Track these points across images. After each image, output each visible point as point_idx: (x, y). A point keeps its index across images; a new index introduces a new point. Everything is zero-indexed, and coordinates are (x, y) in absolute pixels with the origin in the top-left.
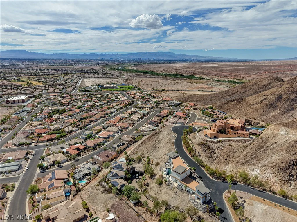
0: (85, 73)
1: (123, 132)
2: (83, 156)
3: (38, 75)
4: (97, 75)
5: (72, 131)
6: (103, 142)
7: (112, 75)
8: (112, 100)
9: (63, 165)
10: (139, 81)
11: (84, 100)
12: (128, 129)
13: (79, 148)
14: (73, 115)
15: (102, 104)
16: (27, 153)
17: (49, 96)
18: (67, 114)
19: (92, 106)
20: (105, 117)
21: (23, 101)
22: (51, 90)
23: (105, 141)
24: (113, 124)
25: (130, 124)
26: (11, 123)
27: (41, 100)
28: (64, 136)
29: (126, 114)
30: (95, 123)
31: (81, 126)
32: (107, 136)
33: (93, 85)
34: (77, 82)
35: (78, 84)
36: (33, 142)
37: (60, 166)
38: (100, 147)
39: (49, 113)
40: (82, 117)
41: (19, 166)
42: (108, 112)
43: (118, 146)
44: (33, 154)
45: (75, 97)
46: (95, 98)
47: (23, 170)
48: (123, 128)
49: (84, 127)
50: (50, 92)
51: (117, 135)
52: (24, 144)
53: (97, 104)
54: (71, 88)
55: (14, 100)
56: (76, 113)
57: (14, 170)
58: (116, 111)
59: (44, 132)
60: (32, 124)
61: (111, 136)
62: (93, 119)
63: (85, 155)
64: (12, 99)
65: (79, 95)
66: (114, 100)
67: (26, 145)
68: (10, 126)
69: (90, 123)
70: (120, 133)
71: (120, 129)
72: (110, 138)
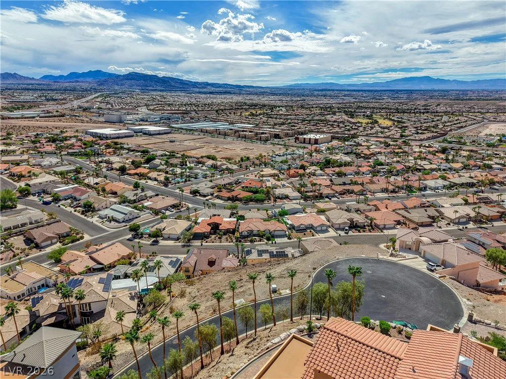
1: (358, 234)
5: (287, 197)
6: (276, 233)
8: (485, 165)
9: (162, 243)
11: (416, 155)
12: (385, 231)
13: (221, 224)
14: (345, 175)
15: (440, 169)
16: (173, 205)
17: (367, 141)
18: (337, 170)
19: (410, 167)
20: (396, 192)
21: (316, 142)
22: (388, 134)
23: (283, 233)
24: (377, 209)
25: (407, 223)
26: (244, 164)
27: (342, 145)
28: (259, 200)
29: (452, 199)
30: (354, 197)
31: (312, 194)
32: (301, 226)
33: (491, 135)
34: (462, 127)
35: (462, 130)
36: (212, 195)
37: (156, 242)
38: (255, 242)
39: (312, 163)
40: (351, 180)
41: (131, 217)
42: (416, 184)
43: (260, 253)
44: (182, 209)
45: (406, 149)
46: (443, 156)
47: (126, 226)
48: (371, 223)
49: (317, 197)
50: (382, 136)
51: (332, 233)
52: (199, 193)
53: (427, 167)
54: (430, 135)
55: (305, 138)
56: (357, 173)
57: (118, 220)
58: (444, 187)
59: (251, 186)
60: (262, 171)
61: (314, 230)
62: (357, 188)
63: (213, 242)
64: (305, 136)
65: (420, 146)
66: (490, 167)
67: (201, 195)
68: (235, 167)
69: (342, 193)
70: (345, 233)
71: (356, 223)
72: (303, 233)
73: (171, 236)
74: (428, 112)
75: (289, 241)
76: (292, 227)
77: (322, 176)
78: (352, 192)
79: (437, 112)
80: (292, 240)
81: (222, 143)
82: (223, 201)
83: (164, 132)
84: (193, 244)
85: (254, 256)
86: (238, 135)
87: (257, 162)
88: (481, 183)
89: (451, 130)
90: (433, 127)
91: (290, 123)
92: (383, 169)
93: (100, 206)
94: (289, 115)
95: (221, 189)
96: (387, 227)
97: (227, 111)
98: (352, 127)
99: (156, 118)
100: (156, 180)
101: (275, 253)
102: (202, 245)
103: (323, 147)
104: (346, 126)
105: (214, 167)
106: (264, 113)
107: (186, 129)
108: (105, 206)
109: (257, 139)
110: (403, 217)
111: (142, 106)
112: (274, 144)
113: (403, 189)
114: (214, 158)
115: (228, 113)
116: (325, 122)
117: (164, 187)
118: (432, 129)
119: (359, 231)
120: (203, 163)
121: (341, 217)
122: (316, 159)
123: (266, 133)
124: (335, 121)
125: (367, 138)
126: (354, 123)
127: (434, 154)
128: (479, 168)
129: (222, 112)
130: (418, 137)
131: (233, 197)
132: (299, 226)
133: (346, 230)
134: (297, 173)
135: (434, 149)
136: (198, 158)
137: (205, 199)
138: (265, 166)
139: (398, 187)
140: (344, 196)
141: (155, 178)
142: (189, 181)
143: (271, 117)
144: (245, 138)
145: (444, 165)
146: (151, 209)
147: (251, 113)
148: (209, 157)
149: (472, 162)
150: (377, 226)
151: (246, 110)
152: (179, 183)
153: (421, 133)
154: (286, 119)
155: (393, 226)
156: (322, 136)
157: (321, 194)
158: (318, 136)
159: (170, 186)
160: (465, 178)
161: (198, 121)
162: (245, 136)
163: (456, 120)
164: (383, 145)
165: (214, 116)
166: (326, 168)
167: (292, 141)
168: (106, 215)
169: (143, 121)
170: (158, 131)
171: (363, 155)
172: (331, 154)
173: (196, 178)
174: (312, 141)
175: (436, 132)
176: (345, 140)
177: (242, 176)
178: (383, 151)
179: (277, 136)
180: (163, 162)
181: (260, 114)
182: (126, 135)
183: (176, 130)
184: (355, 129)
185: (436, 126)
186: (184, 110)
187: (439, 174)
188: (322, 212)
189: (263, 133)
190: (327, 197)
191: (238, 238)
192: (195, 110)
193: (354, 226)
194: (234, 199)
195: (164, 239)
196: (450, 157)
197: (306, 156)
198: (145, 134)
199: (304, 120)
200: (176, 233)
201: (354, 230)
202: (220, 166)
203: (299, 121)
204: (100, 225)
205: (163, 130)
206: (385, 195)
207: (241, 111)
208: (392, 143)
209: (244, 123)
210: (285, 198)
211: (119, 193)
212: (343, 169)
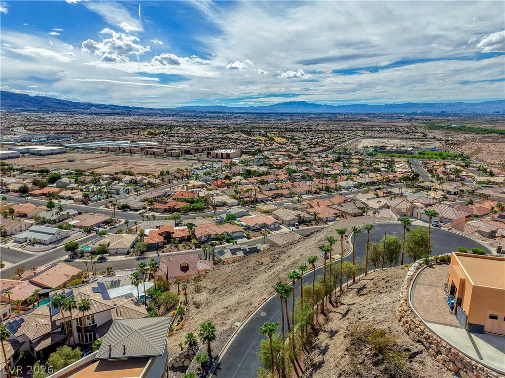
0: (373, 131)
1: (307, 228)
2: (163, 252)
3: (295, 131)
4: (393, 135)
5: (225, 204)
6: (234, 235)
7: (425, 135)
8: (374, 169)
9: (111, 259)
10: (483, 146)
11: (319, 164)
12: (329, 223)
13: (173, 233)
14: (267, 183)
15: (343, 174)
16: (105, 221)
17: (272, 154)
18: (259, 179)
19: (319, 173)
20: (318, 193)
21: (228, 156)
22: (288, 148)
23: (240, 234)
24: (312, 207)
25: (344, 215)
26: (166, 178)
27: (253, 158)
28: (199, 209)
29: (367, 194)
30: (285, 199)
31: (248, 199)
32: (256, 226)
33: (367, 147)
34: (343, 142)
35: (344, 144)
36: (145, 208)
37: (102, 260)
38: (215, 245)
39: (234, 174)
40: (276, 186)
41: (59, 237)
42: (333, 186)
43: (234, 252)
44: (116, 225)
45: (309, 159)
46: (341, 164)
47: (56, 247)
48: (315, 217)
49: (253, 202)
50: (283, 150)
51: (284, 229)
52: (129, 208)
53: (333, 172)
54: (322, 148)
55: (217, 153)
56: (277, 181)
57: (43, 242)
58: (355, 187)
59: (183, 197)
60: (188, 183)
61: (268, 228)
62: (286, 192)
63: (170, 251)
64: (216, 152)
65: (319, 157)
66: (378, 170)
67: (131, 210)
68: (158, 181)
69: (275, 197)
70: (296, 228)
71: (303, 219)
72: (260, 232)
73: (119, 251)
74: (312, 131)
75: (248, 240)
76: (248, 228)
77: (247, 184)
78: (282, 196)
79: (319, 131)
80: (252, 240)
81: (130, 160)
82: (159, 214)
83: (57, 151)
84: (148, 256)
85: (228, 255)
86: (146, 152)
87: (179, 175)
88: (380, 182)
89: (336, 144)
90: (321, 142)
91: (194, 141)
92: (298, 176)
93: (13, 230)
94: (190, 134)
95: (152, 202)
96: (329, 219)
97: (122, 131)
98: (253, 144)
99: (42, 138)
100: (70, 198)
101: (248, 250)
102: (159, 255)
103: (236, 160)
104: (248, 143)
105: (134, 182)
106: (163, 133)
107: (83, 148)
108: (19, 229)
109: (168, 155)
110: (338, 210)
111: (17, 126)
112: (187, 159)
113: (322, 190)
114: (130, 174)
115: (124, 132)
116: (228, 140)
117: (83, 206)
118: (322, 144)
119: (308, 225)
120: (120, 180)
121: (289, 215)
122: (237, 170)
123: (175, 150)
124: (236, 139)
125: (272, 152)
126: (254, 140)
127: (333, 162)
128: (371, 172)
129: (118, 132)
130: (313, 150)
131: (170, 209)
132: (254, 226)
133: (297, 225)
134: (224, 183)
135: (331, 159)
136: (112, 175)
137: (138, 213)
138: (188, 179)
139: (319, 189)
140: (276, 199)
141: (69, 197)
142: (111, 197)
143: (172, 136)
144: (154, 155)
145: (345, 171)
146: (81, 227)
147: (149, 132)
148: (124, 173)
149: (365, 167)
150: (321, 219)
151: (143, 129)
152: (100, 200)
153: (314, 147)
154: (189, 137)
155: (333, 218)
156: (232, 151)
157: (256, 198)
158: (229, 151)
159: (90, 204)
160: (367, 178)
161: (94, 140)
162: (154, 152)
163: (336, 137)
164: (287, 158)
165: (109, 135)
166: (248, 177)
167: (204, 156)
168: (26, 238)
169: (25, 141)
170: (50, 150)
171: (275, 166)
172: (246, 166)
173: (117, 194)
174: (225, 156)
175: (325, 146)
176: (254, 154)
177: (168, 189)
178: (290, 162)
179: (187, 152)
180: (73, 181)
181: (160, 133)
182: (9, 156)
183: (71, 150)
184: (256, 145)
185: (323, 141)
186: (72, 130)
187: (345, 177)
188: (267, 212)
189: (173, 150)
190: (262, 201)
191: (197, 244)
192: (85, 130)
193: (302, 221)
194: (171, 210)
195: (111, 255)
196: (346, 165)
197: (224, 169)
198: (34, 154)
199: (207, 139)
200: (126, 247)
201: (302, 225)
202: (141, 180)
203: (202, 139)
204: (20, 250)
205: (56, 150)
206: (310, 196)
207: (139, 130)
208: (294, 155)
209: (147, 141)
210: (223, 206)
211: (29, 215)
212: (264, 178)
